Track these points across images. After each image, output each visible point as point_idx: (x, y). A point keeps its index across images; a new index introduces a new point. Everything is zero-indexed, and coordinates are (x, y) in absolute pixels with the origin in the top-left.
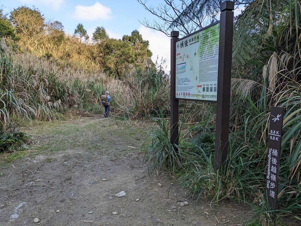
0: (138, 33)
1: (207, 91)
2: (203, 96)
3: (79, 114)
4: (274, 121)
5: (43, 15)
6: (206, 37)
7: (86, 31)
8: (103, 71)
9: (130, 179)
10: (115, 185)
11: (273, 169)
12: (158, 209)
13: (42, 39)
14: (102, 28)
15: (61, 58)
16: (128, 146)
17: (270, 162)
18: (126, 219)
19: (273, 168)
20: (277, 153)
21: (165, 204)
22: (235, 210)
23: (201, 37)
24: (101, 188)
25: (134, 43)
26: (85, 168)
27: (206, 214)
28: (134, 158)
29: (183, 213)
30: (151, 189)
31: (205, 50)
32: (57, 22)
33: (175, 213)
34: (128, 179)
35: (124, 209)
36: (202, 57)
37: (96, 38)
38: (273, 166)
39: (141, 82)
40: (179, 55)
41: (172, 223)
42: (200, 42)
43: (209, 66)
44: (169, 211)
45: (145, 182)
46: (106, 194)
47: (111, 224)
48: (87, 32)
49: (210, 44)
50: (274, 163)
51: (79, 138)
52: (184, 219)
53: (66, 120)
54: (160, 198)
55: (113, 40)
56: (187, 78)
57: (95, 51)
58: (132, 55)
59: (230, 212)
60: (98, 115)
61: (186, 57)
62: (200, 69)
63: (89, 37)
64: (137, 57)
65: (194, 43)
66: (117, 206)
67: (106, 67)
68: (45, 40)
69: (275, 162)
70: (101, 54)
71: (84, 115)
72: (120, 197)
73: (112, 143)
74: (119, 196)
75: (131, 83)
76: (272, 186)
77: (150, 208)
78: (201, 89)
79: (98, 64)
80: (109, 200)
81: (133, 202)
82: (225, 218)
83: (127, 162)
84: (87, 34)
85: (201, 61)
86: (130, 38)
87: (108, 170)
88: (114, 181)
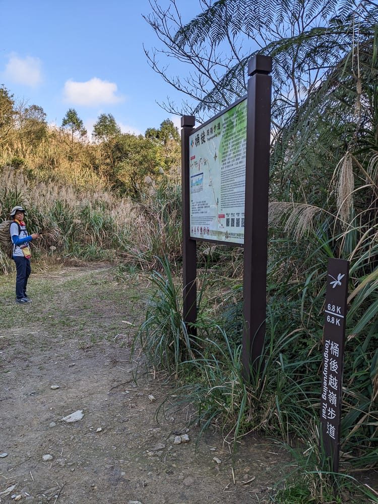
0: (172, 125)
1: (233, 225)
2: (227, 236)
3: (60, 262)
4: (334, 287)
5: (12, 96)
6: (230, 124)
7: (81, 121)
8: (109, 189)
9: (103, 385)
10: (71, 398)
11: (332, 381)
12: (131, 449)
13: (9, 135)
14: (110, 117)
15: (41, 167)
16: (123, 321)
17: (327, 367)
18: (63, 472)
19: (332, 378)
20: (338, 351)
21: (147, 440)
22: (274, 453)
23: (223, 125)
24: (42, 403)
25: (165, 142)
26: (31, 362)
27: (216, 462)
28: (124, 344)
29: (176, 460)
30: (132, 407)
31: (229, 150)
32: (35, 108)
33: (158, 459)
34: (98, 386)
35: (67, 449)
36: (225, 162)
37: (99, 134)
38: (331, 376)
39: (163, 207)
40: (193, 159)
41: (147, 481)
42: (222, 134)
43: (235, 179)
44: (150, 454)
45: (127, 392)
46: (48, 415)
47: (30, 482)
48: (83, 122)
49: (236, 139)
50: (333, 369)
51: (43, 305)
52: (172, 473)
53: (36, 273)
54: (142, 425)
55: (128, 136)
56: (205, 202)
57: (98, 155)
58: (160, 161)
59: (263, 458)
60: (95, 263)
61: (204, 163)
62: (223, 184)
63: (86, 131)
64: (169, 164)
65: (214, 136)
66: (57, 443)
67: (116, 182)
68: (14, 137)
69: (335, 368)
70: (108, 161)
71: (68, 264)
72: (70, 423)
73: (98, 314)
74: (68, 421)
75: (148, 209)
76: (330, 416)
77: (115, 448)
78: (224, 221)
79: (103, 177)
80: (48, 428)
81: (90, 433)
82: (248, 473)
83: (109, 351)
84: (83, 127)
85: (223, 170)
86: (158, 133)
87: (70, 366)
88: (73, 390)
